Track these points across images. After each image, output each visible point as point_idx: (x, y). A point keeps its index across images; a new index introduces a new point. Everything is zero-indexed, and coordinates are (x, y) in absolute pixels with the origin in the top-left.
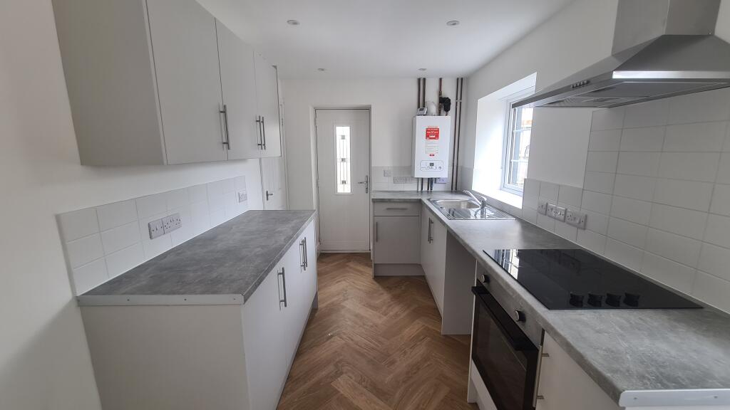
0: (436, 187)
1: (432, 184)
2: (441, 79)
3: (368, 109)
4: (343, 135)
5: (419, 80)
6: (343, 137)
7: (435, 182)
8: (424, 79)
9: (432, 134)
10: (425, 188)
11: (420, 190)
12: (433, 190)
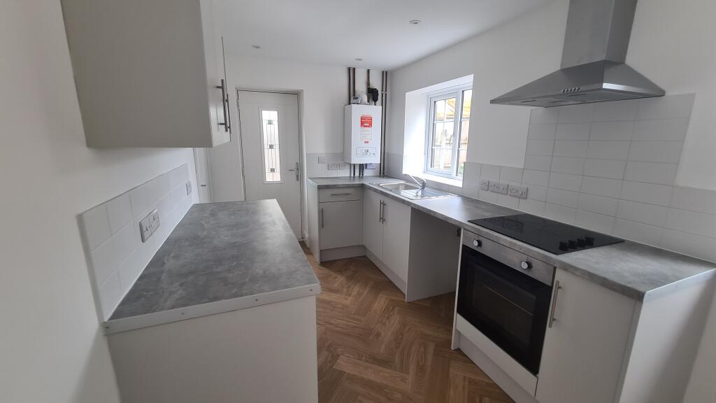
0: (367, 173)
1: (363, 169)
2: (368, 71)
3: (297, 94)
4: (270, 119)
5: (349, 69)
6: (270, 123)
7: (366, 168)
8: (354, 69)
9: (366, 122)
10: (357, 174)
11: (352, 175)
12: (365, 175)
